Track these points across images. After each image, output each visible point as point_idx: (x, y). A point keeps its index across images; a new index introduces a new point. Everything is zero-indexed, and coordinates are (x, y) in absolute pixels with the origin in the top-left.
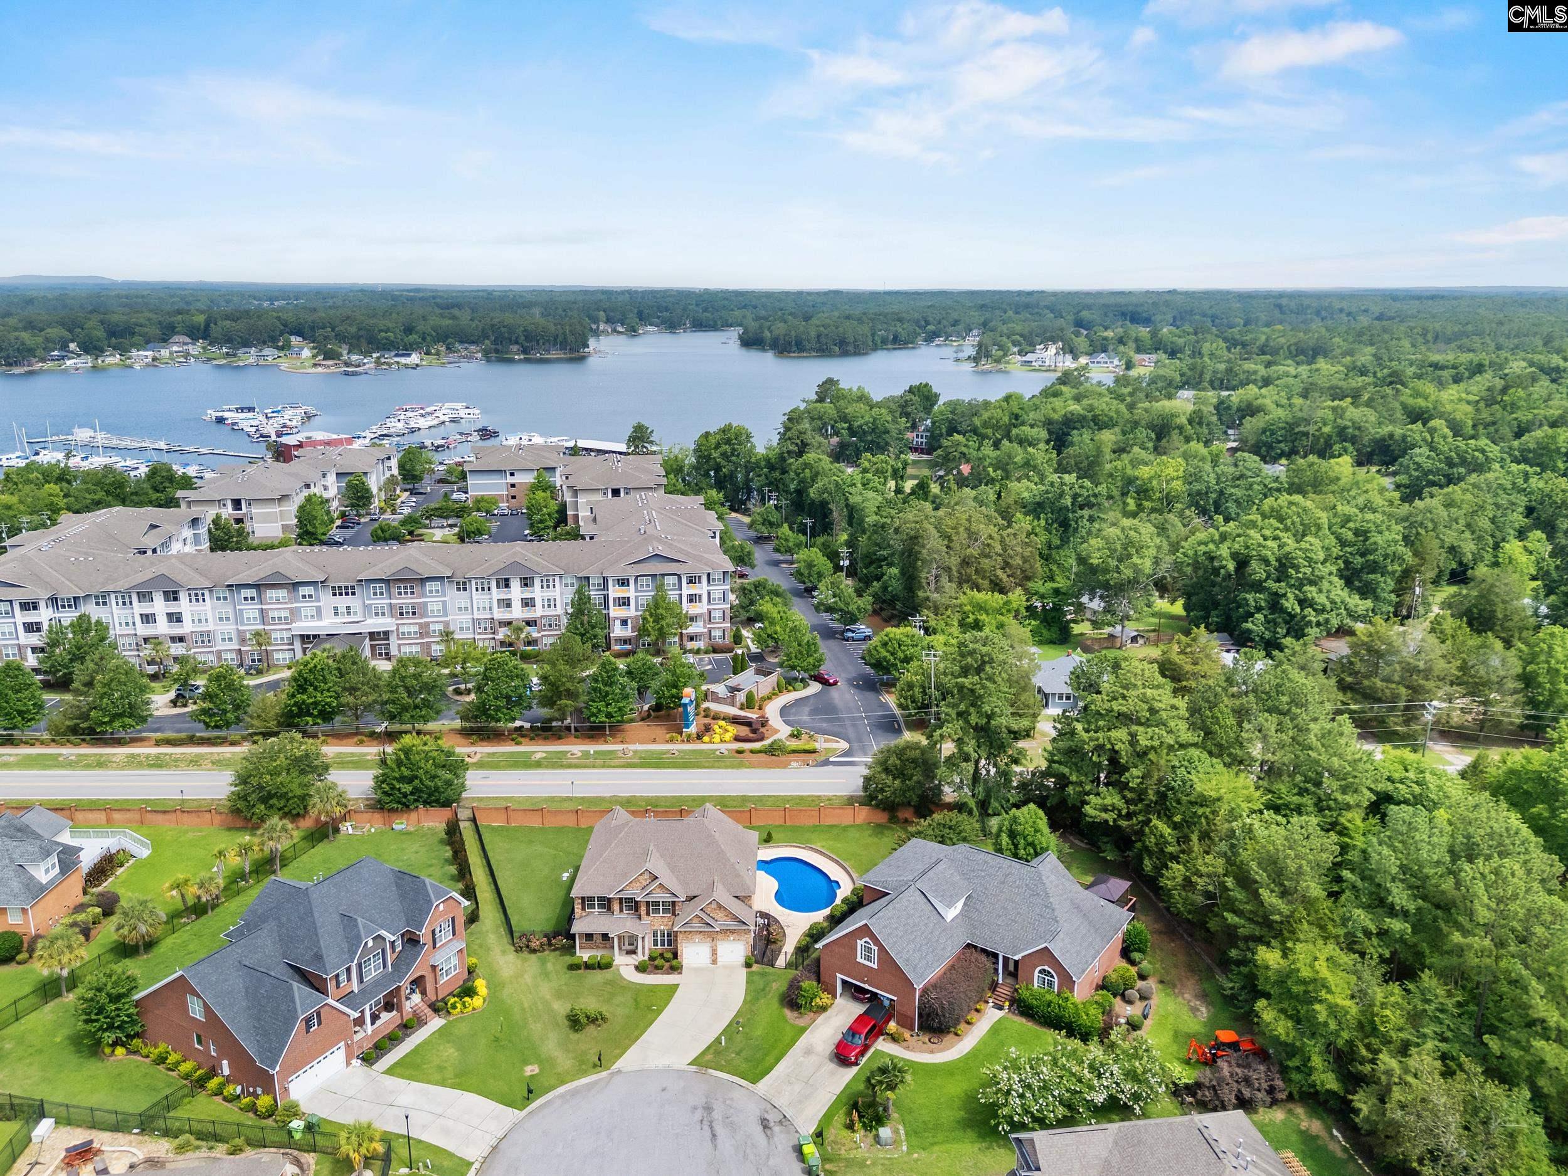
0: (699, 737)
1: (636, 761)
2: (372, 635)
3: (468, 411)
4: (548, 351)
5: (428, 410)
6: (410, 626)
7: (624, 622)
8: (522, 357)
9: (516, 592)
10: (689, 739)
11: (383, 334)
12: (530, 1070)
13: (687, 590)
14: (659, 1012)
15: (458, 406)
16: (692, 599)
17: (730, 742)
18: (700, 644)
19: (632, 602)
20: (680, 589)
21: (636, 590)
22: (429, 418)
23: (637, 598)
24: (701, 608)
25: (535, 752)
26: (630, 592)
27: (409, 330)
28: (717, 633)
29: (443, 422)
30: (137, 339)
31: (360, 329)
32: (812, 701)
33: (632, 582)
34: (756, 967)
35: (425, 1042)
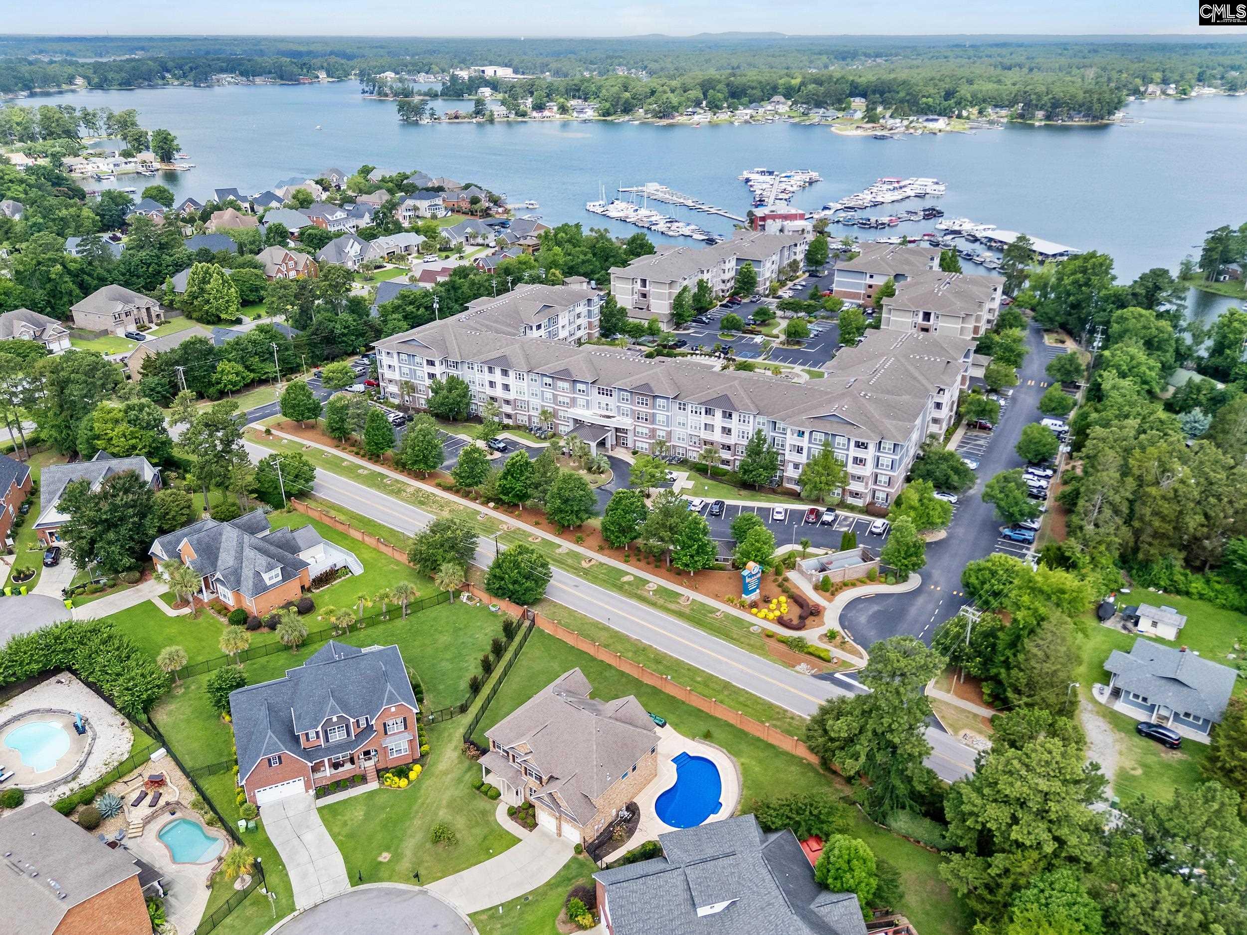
0: (754, 605)
1: (687, 611)
2: (617, 430)
3: (936, 187)
4: (1071, 118)
5: (902, 184)
6: (644, 428)
7: (796, 466)
8: (1043, 123)
9: (718, 419)
10: (742, 606)
11: (924, 100)
12: (385, 857)
13: (854, 452)
14: (491, 856)
15: (929, 181)
16: (858, 461)
17: (772, 621)
18: (859, 503)
19: (805, 451)
20: (848, 449)
21: (810, 442)
22: (896, 193)
23: (809, 448)
24: (867, 471)
25: (628, 574)
26: (804, 443)
27: (949, 95)
28: (881, 495)
29: (908, 197)
30: (745, 100)
31: (908, 94)
32: (891, 601)
33: (807, 435)
34: (583, 857)
35: (355, 798)
